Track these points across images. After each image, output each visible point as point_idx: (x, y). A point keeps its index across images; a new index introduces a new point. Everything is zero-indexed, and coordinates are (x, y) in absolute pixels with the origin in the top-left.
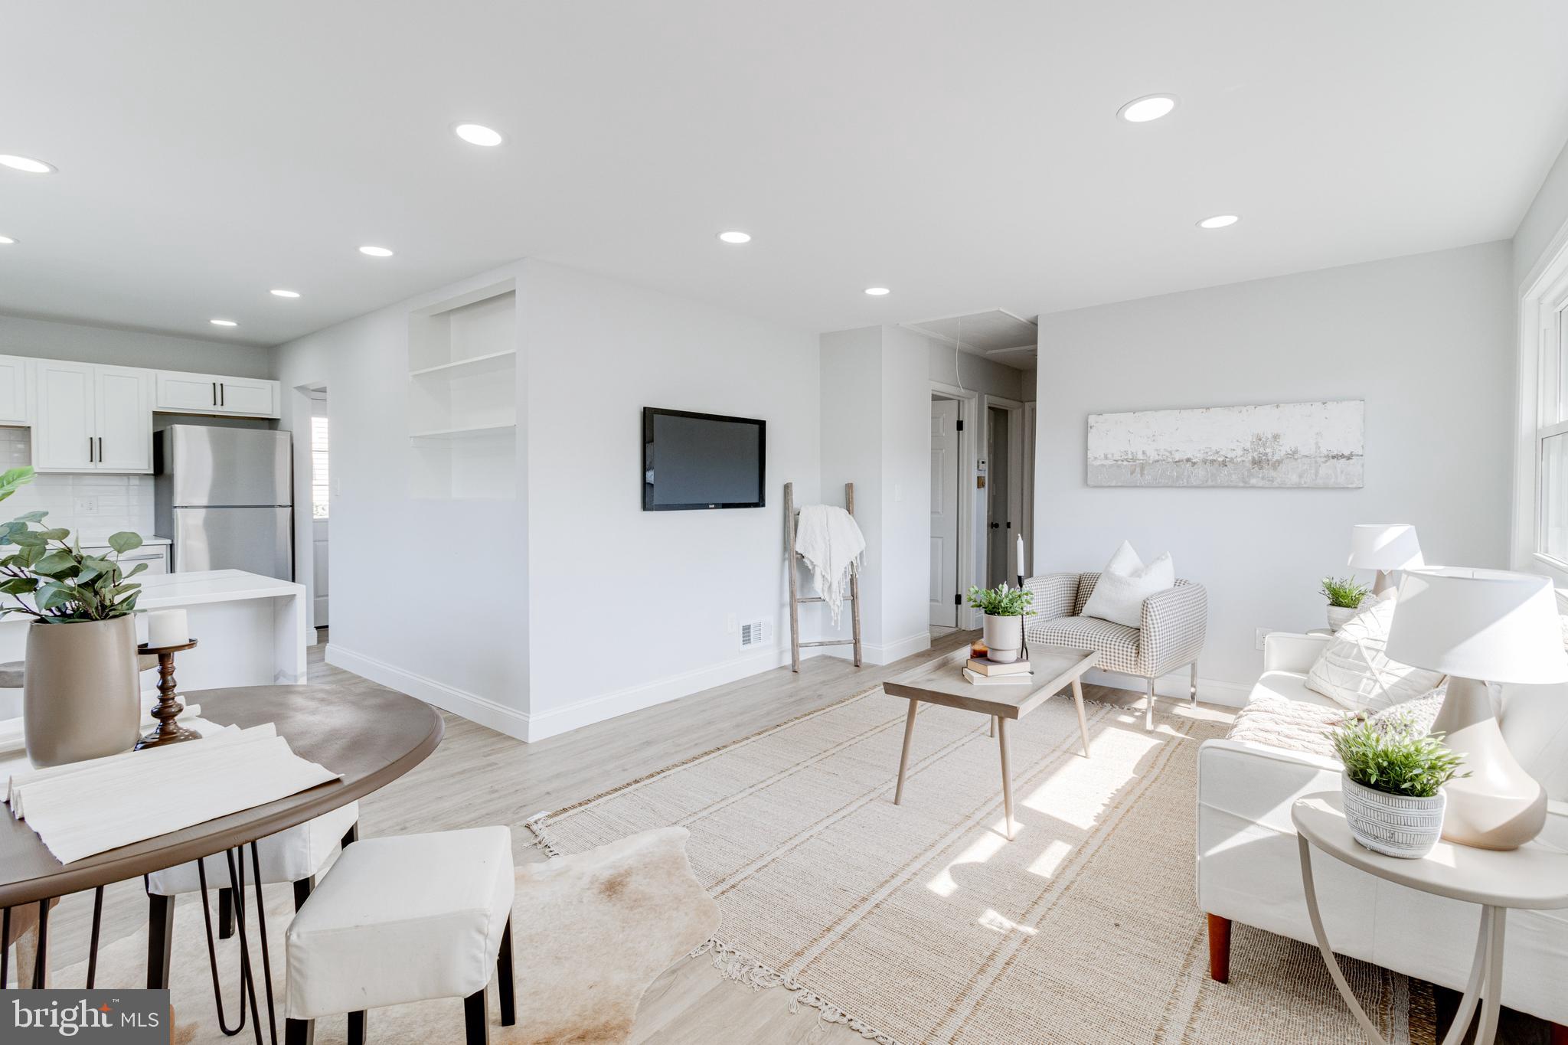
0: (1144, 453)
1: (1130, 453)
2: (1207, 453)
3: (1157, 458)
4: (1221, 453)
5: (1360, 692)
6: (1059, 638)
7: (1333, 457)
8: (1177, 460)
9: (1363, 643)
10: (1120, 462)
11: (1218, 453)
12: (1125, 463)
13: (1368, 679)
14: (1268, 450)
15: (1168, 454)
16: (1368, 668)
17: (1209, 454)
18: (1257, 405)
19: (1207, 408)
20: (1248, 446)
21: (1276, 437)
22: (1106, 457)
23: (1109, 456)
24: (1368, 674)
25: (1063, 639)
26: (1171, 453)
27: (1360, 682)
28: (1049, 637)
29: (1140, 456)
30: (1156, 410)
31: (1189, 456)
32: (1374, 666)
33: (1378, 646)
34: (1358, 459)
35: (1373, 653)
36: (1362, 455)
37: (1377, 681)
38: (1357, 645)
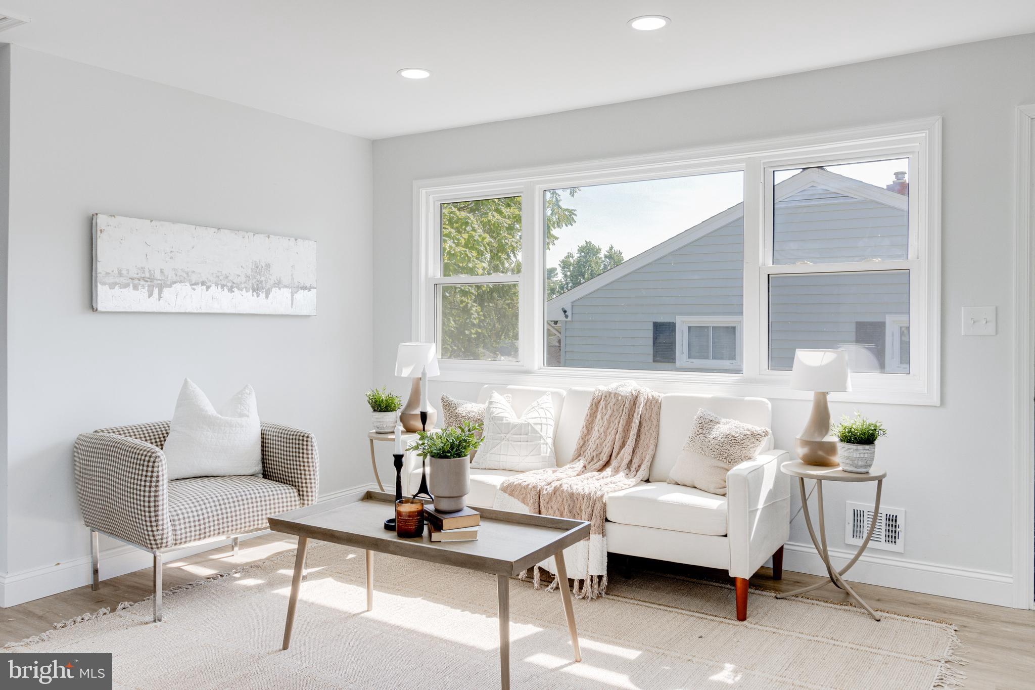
0: (162, 271)
1: (147, 270)
2: (218, 277)
3: (175, 279)
4: (229, 278)
5: (542, 455)
6: (214, 509)
7: (302, 288)
8: (193, 282)
9: (531, 421)
10: (136, 282)
11: (227, 277)
12: (142, 282)
13: (543, 444)
14: (263, 278)
15: (185, 275)
16: (541, 437)
17: (221, 278)
18: (256, 233)
19: (219, 229)
20: (249, 272)
21: (268, 266)
22: (120, 274)
23: (124, 272)
24: (542, 441)
25: (218, 507)
26: (187, 274)
27: (540, 447)
28: (200, 512)
29: (158, 275)
30: (174, 221)
31: (204, 279)
32: (543, 434)
33: (538, 421)
34: (314, 291)
35: (540, 426)
36: (316, 288)
37: (547, 444)
38: (529, 424)
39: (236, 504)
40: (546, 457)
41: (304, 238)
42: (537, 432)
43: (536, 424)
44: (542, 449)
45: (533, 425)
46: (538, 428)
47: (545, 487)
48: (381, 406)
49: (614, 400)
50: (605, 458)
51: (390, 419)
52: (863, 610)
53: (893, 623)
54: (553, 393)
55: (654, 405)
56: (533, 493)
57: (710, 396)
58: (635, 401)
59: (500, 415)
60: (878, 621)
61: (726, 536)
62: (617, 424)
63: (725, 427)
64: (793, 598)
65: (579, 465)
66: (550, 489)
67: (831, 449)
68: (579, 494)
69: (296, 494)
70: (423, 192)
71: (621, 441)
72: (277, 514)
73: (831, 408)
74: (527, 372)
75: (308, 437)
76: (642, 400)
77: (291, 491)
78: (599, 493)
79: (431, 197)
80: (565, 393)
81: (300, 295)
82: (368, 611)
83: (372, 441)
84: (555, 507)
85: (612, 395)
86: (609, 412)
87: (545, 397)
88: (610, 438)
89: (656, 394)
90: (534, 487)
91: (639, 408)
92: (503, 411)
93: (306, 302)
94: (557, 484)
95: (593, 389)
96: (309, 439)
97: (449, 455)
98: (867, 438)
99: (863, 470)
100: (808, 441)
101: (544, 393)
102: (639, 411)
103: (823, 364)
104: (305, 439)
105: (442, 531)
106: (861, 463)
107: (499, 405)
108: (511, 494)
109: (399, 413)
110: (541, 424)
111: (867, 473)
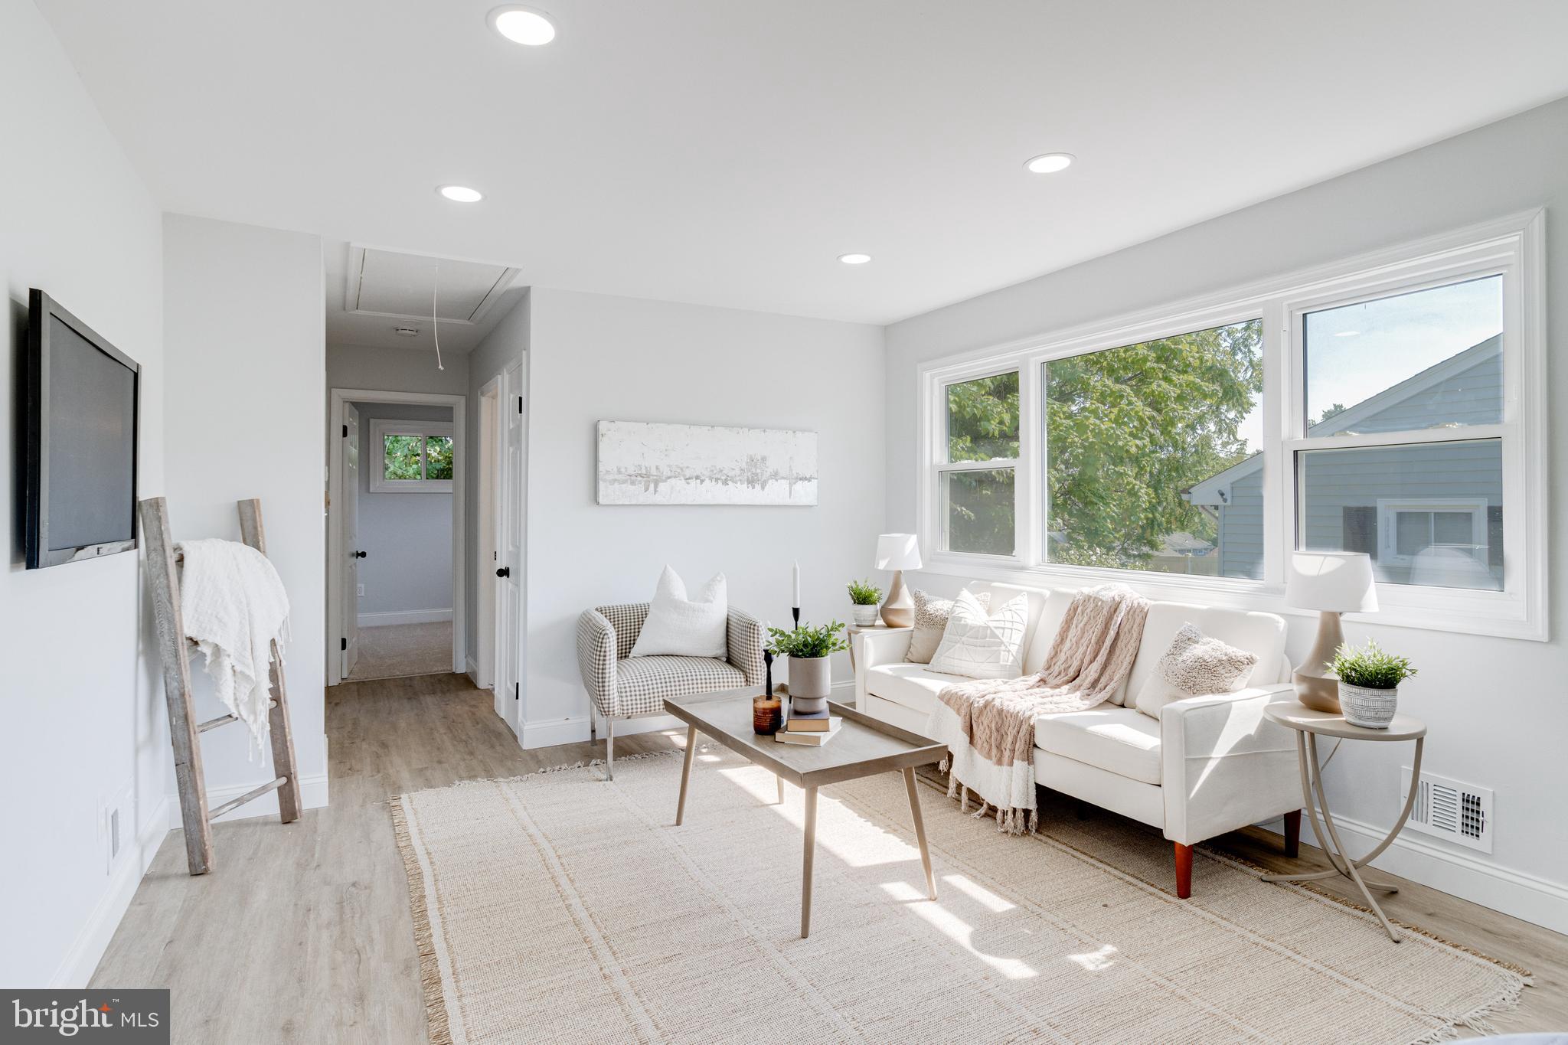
0: (657, 468)
1: (643, 468)
2: (712, 471)
3: (669, 474)
4: (724, 472)
5: (1001, 663)
7: (801, 479)
8: (687, 477)
9: (992, 624)
10: (633, 478)
11: (721, 471)
12: (639, 478)
13: (1004, 651)
14: (759, 471)
15: (679, 471)
16: (1002, 643)
17: (715, 471)
18: (750, 428)
19: (713, 427)
20: (744, 465)
21: (764, 459)
22: (619, 472)
23: (623, 470)
24: (1003, 648)
26: (682, 469)
27: (1000, 653)
29: (654, 471)
30: (669, 423)
31: (698, 473)
32: (1005, 640)
33: (1002, 624)
34: (814, 482)
35: (1002, 631)
36: (817, 479)
37: (1009, 651)
38: (988, 627)
39: (682, 683)
40: (1006, 665)
41: (803, 431)
42: (997, 637)
43: (996, 628)
44: (1002, 657)
45: (993, 629)
46: (998, 632)
47: (978, 699)
48: (862, 599)
49: (1092, 606)
51: (868, 610)
52: (1377, 921)
53: (1420, 950)
54: (1030, 594)
55: (1139, 616)
56: (966, 704)
57: (1205, 607)
58: (1115, 608)
59: (960, 615)
60: (1397, 942)
61: (1160, 786)
62: (1091, 634)
63: (1207, 648)
64: (1287, 884)
65: (1038, 678)
66: (982, 702)
67: (1332, 687)
68: (1008, 712)
69: (743, 680)
70: (927, 375)
71: (1092, 656)
72: (670, 696)
73: (1345, 629)
74: (1023, 568)
75: (755, 625)
76: (1123, 608)
78: (1028, 714)
79: (936, 380)
80: (1047, 593)
81: (799, 486)
82: (779, 803)
83: (849, 634)
84: (985, 724)
85: (1092, 600)
86: (1085, 620)
87: (1019, 597)
88: (1081, 650)
89: (1143, 601)
90: (967, 698)
91: (1117, 617)
92: (964, 610)
93: (806, 493)
94: (989, 697)
95: (1074, 591)
96: (756, 628)
98: (1384, 680)
99: (1381, 724)
100: (1306, 677)
101: (1019, 592)
102: (1117, 620)
103: (1323, 571)
104: (752, 627)
106: (1367, 714)
107: (964, 605)
108: (948, 703)
109: (879, 606)
110: (1004, 628)
111: (1385, 729)
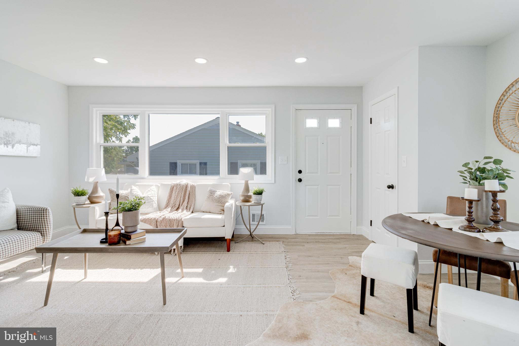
7: (32, 145)
14: (11, 139)
18: (5, 118)
21: (13, 134)
32: (154, 200)
33: (152, 195)
34: (39, 146)
35: (153, 197)
36: (40, 145)
37: (155, 203)
38: (148, 197)
40: (155, 208)
41: (34, 123)
42: (152, 199)
43: (151, 196)
44: (154, 205)
45: (150, 197)
46: (152, 198)
47: (159, 218)
48: (78, 194)
49: (179, 187)
50: (177, 206)
51: (84, 199)
52: (260, 242)
53: (267, 244)
54: (155, 185)
55: (193, 187)
56: (154, 221)
57: (211, 183)
58: (187, 186)
59: (136, 194)
60: (264, 244)
61: (224, 226)
62: (181, 194)
63: (219, 193)
64: (240, 242)
65: (169, 209)
66: (161, 219)
67: (250, 197)
68: (173, 219)
69: (40, 235)
70: (95, 109)
71: (183, 200)
73: (249, 185)
74: (143, 178)
75: (46, 209)
76: (189, 186)
77: (37, 234)
78: (180, 218)
79: (98, 112)
80: (159, 185)
81: (32, 148)
82: (85, 279)
83: (74, 208)
84: (163, 225)
85: (178, 185)
86: (178, 190)
87: (153, 186)
88: (179, 199)
89: (193, 184)
90: (154, 219)
91: (188, 188)
92: (137, 192)
93: (34, 151)
94: (164, 216)
95: (170, 183)
96: (47, 210)
97: (132, 210)
98: (260, 193)
99: (259, 202)
100: (244, 195)
101: (152, 185)
102: (188, 190)
103: (249, 172)
104: (45, 210)
105: (131, 240)
106: (259, 200)
107: (135, 191)
108: (145, 222)
109: (87, 196)
110: (153, 196)
111: (260, 203)
